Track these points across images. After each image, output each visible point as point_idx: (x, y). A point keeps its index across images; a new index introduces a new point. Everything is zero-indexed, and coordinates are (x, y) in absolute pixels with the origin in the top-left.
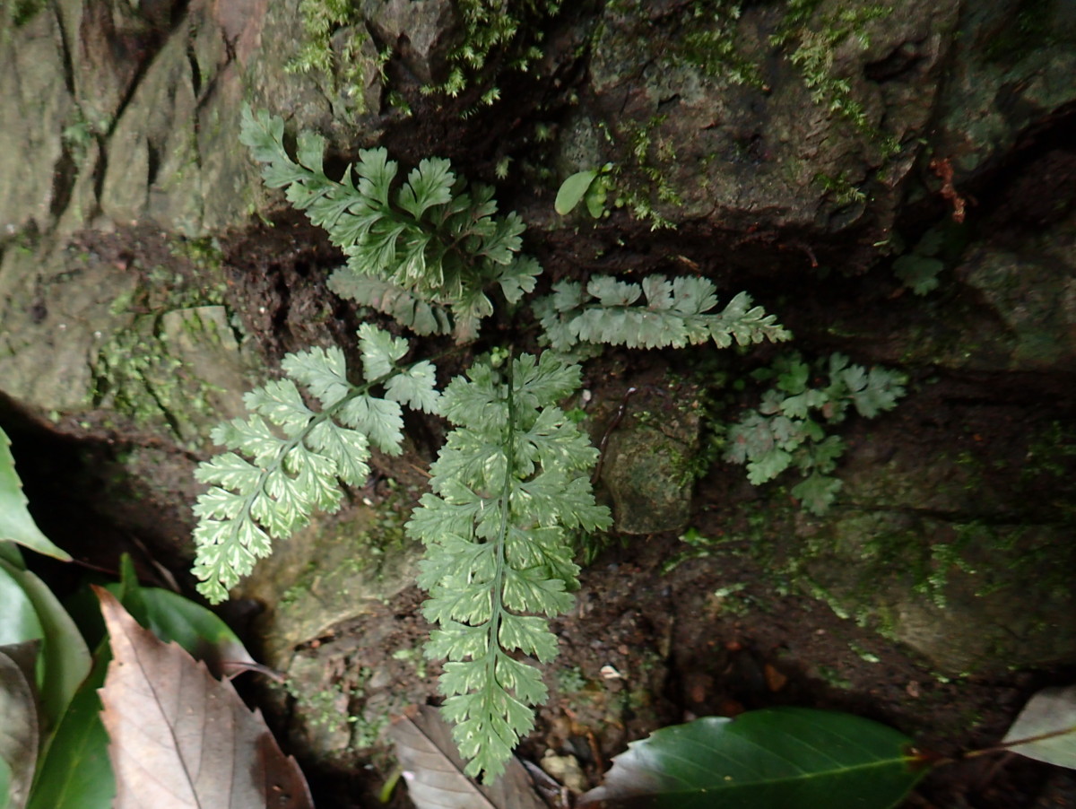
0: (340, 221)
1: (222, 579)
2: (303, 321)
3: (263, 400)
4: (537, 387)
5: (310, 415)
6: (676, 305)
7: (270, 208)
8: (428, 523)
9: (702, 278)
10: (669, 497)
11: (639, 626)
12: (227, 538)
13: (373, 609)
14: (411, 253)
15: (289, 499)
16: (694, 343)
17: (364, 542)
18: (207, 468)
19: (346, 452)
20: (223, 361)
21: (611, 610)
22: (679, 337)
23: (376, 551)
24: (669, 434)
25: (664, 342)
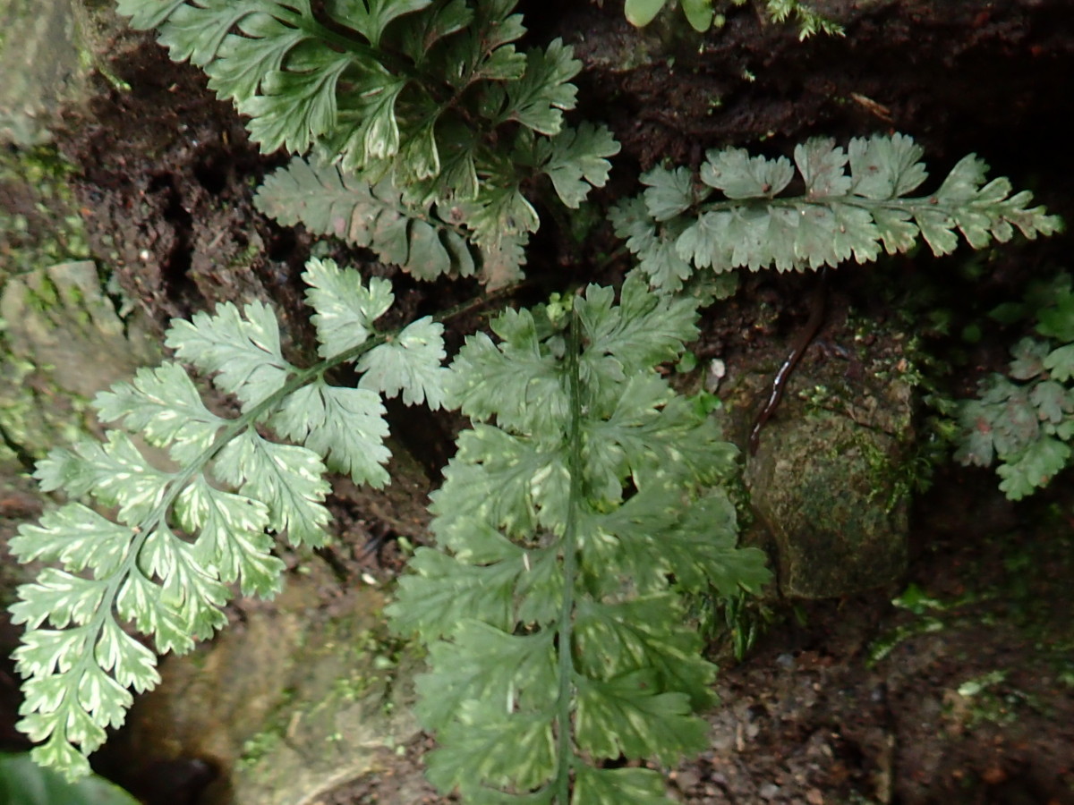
0: (223, 51)
1: (73, 737)
2: (214, 268)
3: (130, 403)
4: (621, 344)
5: (218, 422)
6: (855, 186)
7: (112, 50)
8: (428, 603)
9: (897, 135)
10: (870, 531)
11: (838, 753)
12: (74, 660)
13: (384, 762)
14: (370, 111)
15: (184, 580)
16: (892, 251)
17: (365, 649)
18: (32, 533)
19: (286, 487)
20: (102, 356)
21: (788, 733)
22: (864, 244)
23: (382, 662)
24: (860, 419)
25: (842, 254)
